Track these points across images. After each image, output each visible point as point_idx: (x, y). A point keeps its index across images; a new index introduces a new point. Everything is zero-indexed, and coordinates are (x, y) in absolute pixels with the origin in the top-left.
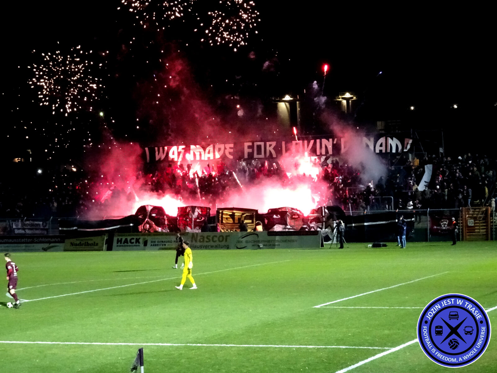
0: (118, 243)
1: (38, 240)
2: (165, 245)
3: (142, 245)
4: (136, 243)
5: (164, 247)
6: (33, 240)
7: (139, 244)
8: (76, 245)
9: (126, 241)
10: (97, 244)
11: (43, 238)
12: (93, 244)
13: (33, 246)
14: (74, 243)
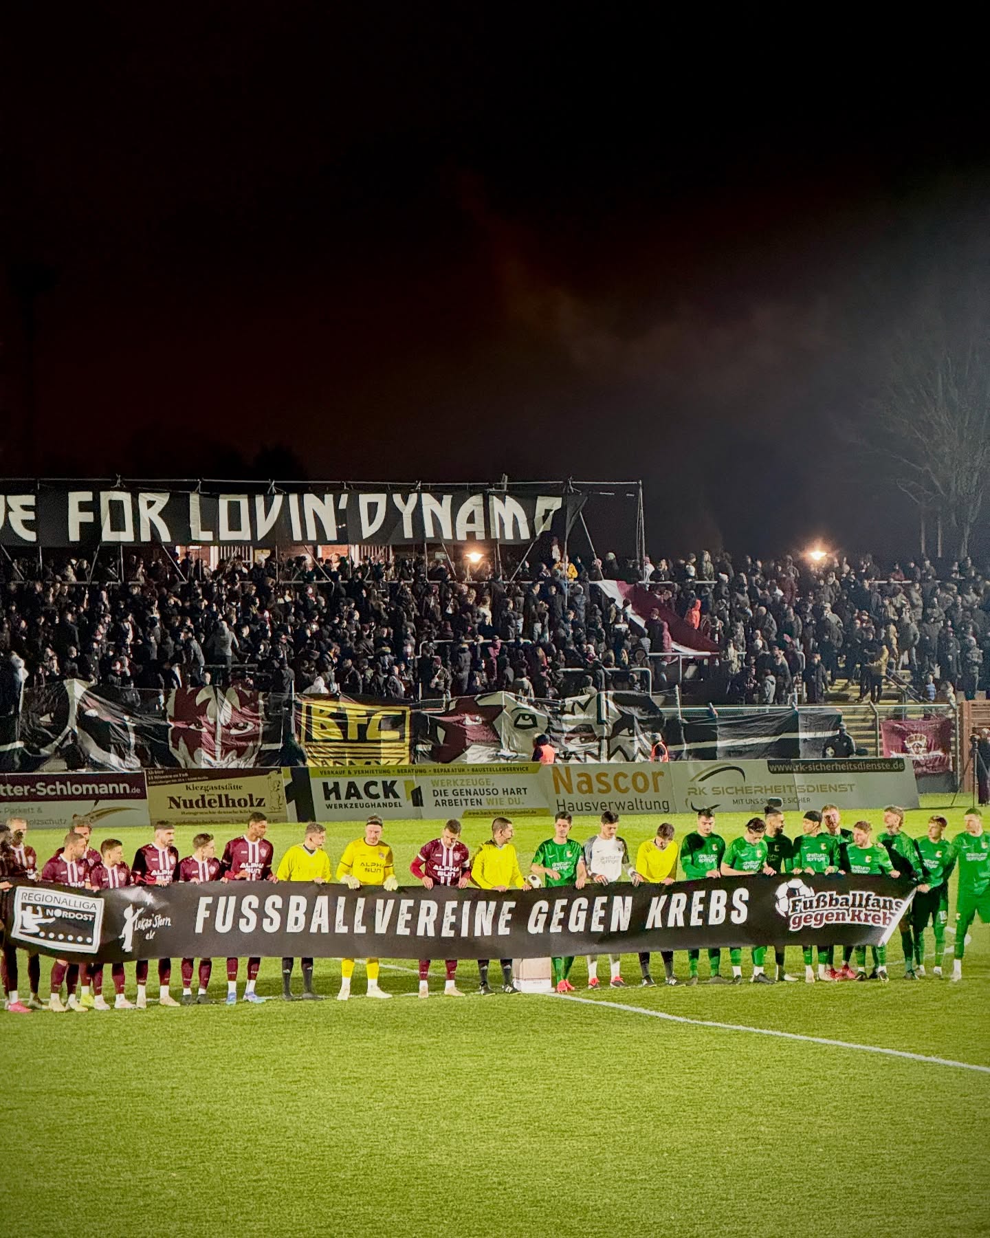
0: (327, 798)
1: (52, 790)
2: (480, 804)
3: (406, 801)
4: (387, 796)
5: (477, 808)
6: (33, 790)
7: (397, 800)
8: (189, 804)
9: (352, 791)
10: (262, 800)
11: (68, 783)
12: (245, 800)
13: (39, 810)
14: (179, 797)
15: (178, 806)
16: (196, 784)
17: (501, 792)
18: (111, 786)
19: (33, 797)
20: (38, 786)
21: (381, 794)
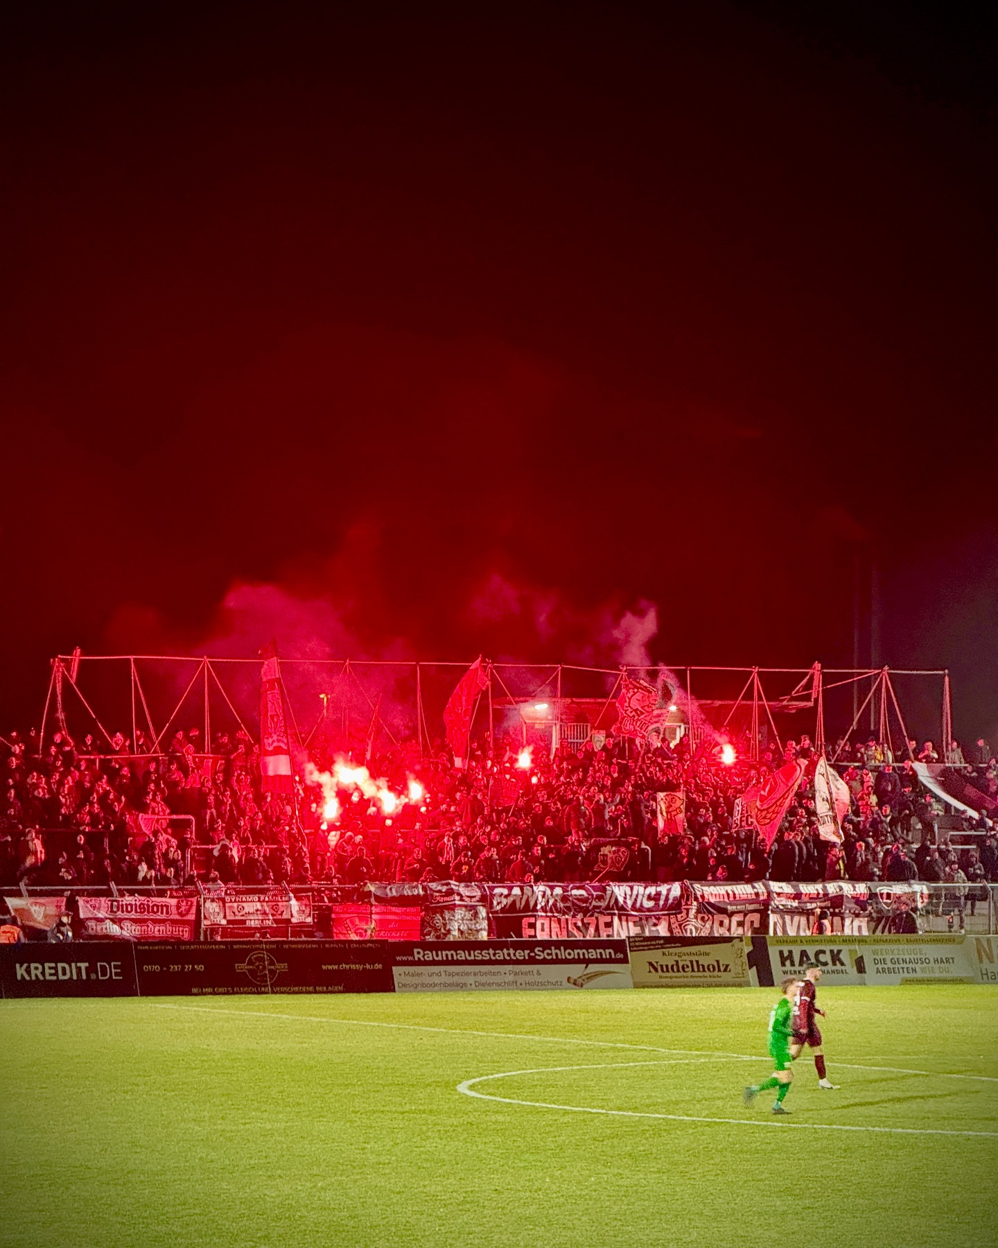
0: (783, 964)
1: (548, 954)
2: (916, 972)
3: (851, 969)
4: (834, 964)
5: (912, 975)
6: (532, 954)
7: (843, 968)
8: (666, 968)
9: (804, 958)
10: (727, 966)
11: (562, 948)
12: (714, 967)
13: (539, 973)
14: (657, 963)
15: (656, 970)
16: (671, 950)
17: (932, 960)
18: (598, 951)
19: (532, 961)
20: (536, 950)
21: (830, 962)
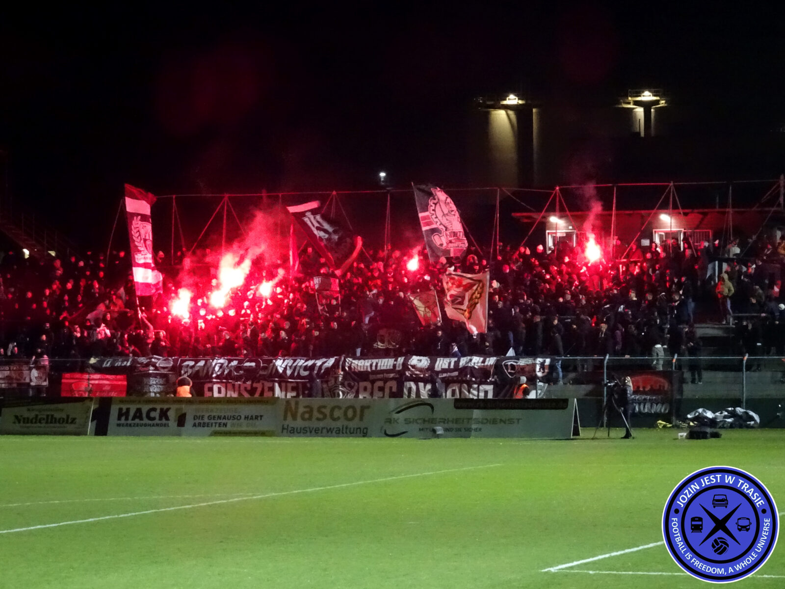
0: (119, 419)
2: (226, 426)
3: (172, 423)
4: (160, 419)
5: (223, 429)
7: (166, 422)
8: (27, 420)
9: (138, 414)
10: (74, 419)
12: (64, 419)
14: (21, 416)
15: (19, 422)
16: (33, 407)
17: (243, 417)
21: (157, 417)
